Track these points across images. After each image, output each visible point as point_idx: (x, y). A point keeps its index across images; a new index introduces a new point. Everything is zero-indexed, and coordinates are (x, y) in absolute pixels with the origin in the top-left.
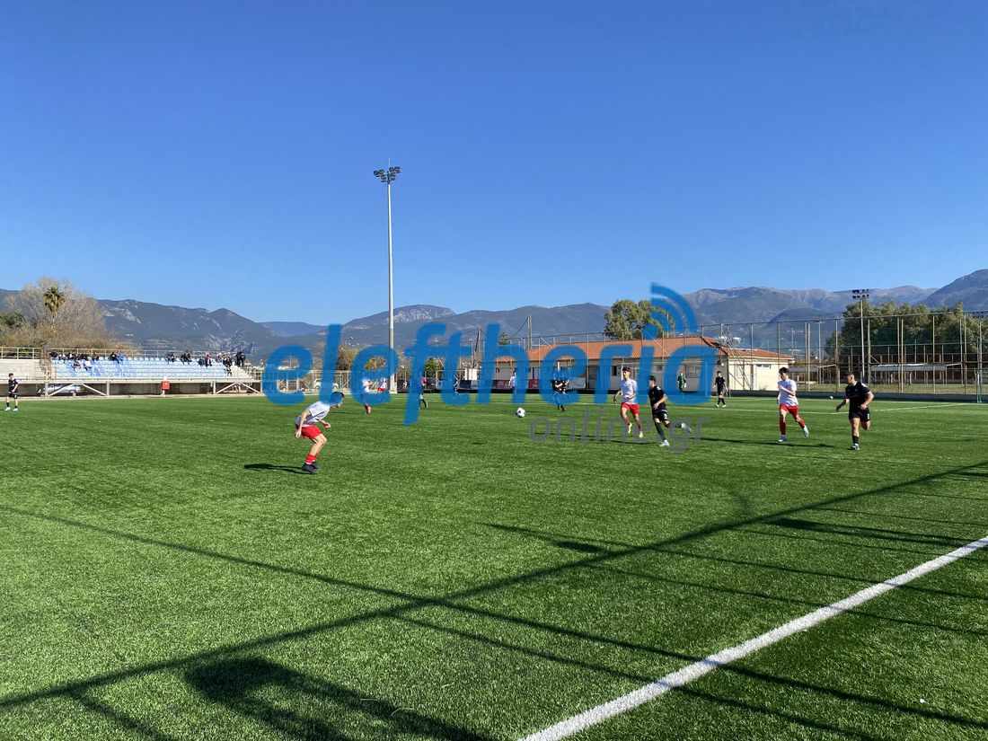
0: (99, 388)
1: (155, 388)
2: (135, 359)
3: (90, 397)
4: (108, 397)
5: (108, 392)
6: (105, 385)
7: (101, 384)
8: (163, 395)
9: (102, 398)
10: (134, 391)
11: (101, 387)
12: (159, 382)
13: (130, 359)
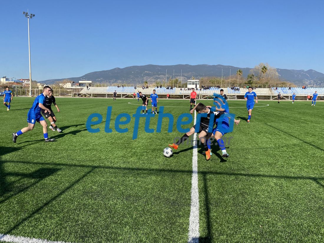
0: (286, 97)
1: (305, 98)
2: (297, 88)
3: (284, 100)
4: (289, 100)
5: (289, 98)
6: (289, 96)
7: (287, 96)
8: (308, 100)
9: (287, 100)
10: (298, 99)
11: (287, 97)
12: (306, 95)
13: (295, 88)
